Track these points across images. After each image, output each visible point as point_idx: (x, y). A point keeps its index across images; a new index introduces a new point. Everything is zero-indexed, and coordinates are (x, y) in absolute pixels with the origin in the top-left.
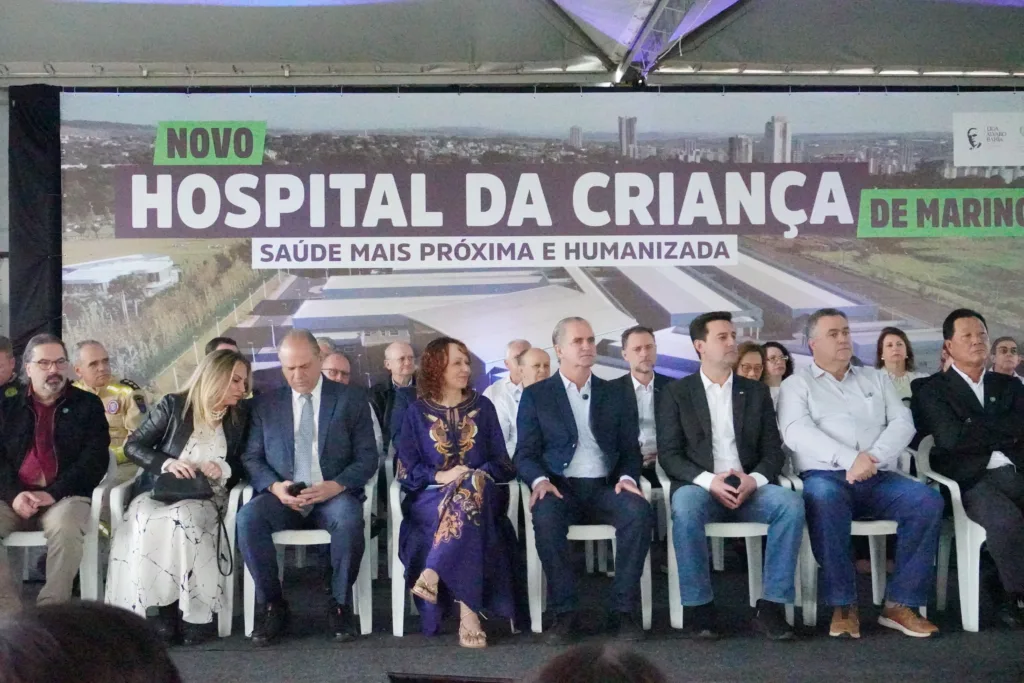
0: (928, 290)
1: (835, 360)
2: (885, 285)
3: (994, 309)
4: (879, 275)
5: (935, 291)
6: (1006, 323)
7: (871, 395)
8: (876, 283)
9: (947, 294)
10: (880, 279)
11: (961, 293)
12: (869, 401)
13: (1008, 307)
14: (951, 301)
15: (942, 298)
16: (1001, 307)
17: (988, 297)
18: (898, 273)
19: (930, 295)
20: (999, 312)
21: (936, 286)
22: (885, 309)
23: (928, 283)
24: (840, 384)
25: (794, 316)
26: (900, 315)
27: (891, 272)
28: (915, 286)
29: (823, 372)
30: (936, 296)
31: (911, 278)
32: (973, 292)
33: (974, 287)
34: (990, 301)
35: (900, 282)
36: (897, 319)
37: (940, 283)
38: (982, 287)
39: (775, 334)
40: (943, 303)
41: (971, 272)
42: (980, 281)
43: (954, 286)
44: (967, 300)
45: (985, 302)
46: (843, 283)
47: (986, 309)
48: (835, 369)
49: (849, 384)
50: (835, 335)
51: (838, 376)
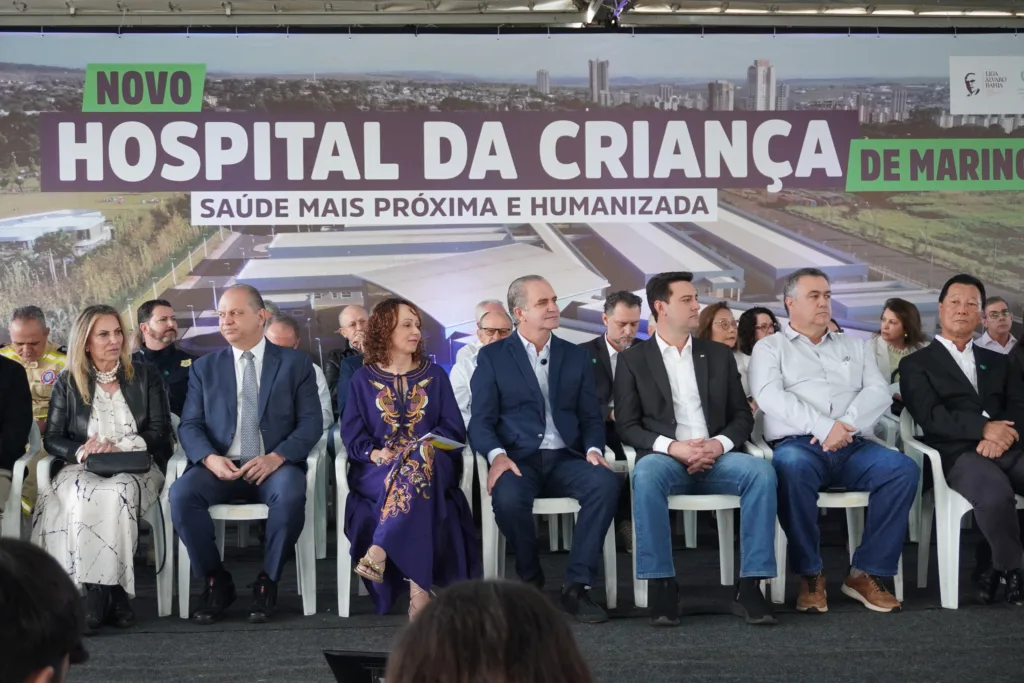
0: (922, 248)
2: (875, 242)
3: (991, 269)
4: (870, 232)
5: (929, 249)
6: (1005, 284)
7: (847, 359)
8: (866, 240)
9: (942, 253)
10: (869, 236)
11: (959, 252)
12: (845, 367)
13: (1008, 266)
14: (945, 260)
16: (1000, 266)
17: (987, 256)
18: (890, 230)
19: (923, 254)
20: (998, 272)
21: (930, 244)
22: (876, 268)
23: (922, 241)
25: (778, 276)
26: (894, 277)
27: (882, 229)
28: (909, 244)
30: (929, 255)
31: (903, 235)
32: (969, 250)
33: (971, 246)
34: (988, 260)
35: (892, 240)
36: (888, 279)
37: (935, 241)
38: (979, 245)
39: (757, 296)
40: (938, 262)
41: (968, 229)
42: (977, 238)
43: (949, 244)
44: (963, 259)
45: (982, 261)
46: (831, 241)
47: (984, 269)
48: (812, 333)
49: (826, 348)
50: (816, 297)
51: (815, 340)
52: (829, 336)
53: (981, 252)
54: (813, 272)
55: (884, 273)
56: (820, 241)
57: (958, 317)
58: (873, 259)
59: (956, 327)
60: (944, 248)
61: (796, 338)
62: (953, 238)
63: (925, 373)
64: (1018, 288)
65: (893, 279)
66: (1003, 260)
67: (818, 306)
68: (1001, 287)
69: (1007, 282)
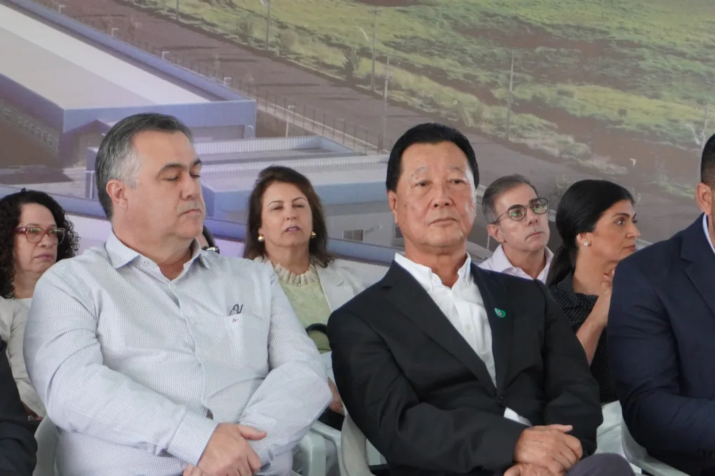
0: (365, 67)
1: (170, 234)
2: (270, 55)
3: (503, 111)
4: (257, 34)
5: (380, 69)
6: (530, 143)
7: (237, 309)
8: (249, 49)
9: (406, 78)
10: (257, 41)
11: (439, 76)
12: (234, 325)
13: (535, 106)
14: (412, 93)
15: (395, 87)
16: (521, 107)
17: (494, 85)
18: (298, 28)
19: (367, 80)
20: (515, 118)
21: (382, 59)
22: (272, 110)
23: (365, 52)
24: (171, 285)
25: (66, 128)
26: (308, 128)
27: (282, 26)
28: (339, 59)
29: (136, 254)
30: (380, 82)
31: (327, 41)
32: (459, 71)
33: (463, 63)
34: (498, 93)
35: (304, 50)
36: (295, 132)
37: (390, 52)
38: (480, 61)
39: (22, 169)
40: (399, 96)
41: (456, 26)
42: (474, 47)
43: (418, 59)
44: (448, 91)
45: (486, 97)
46: (177, 51)
47: (488, 112)
48: (166, 254)
49: (192, 286)
50: (177, 179)
51: (171, 269)
52: (199, 261)
53: (483, 76)
54: (161, 122)
55: (288, 120)
56: (155, 51)
57: (434, 214)
58: (264, 89)
59: (436, 236)
60: (409, 67)
61: (130, 264)
62: (429, 47)
63: (382, 343)
64: (556, 152)
65: (307, 133)
66: (527, 92)
67: (181, 196)
68: (524, 149)
69: (534, 140)
